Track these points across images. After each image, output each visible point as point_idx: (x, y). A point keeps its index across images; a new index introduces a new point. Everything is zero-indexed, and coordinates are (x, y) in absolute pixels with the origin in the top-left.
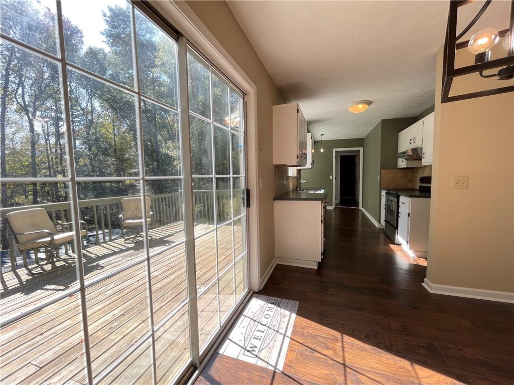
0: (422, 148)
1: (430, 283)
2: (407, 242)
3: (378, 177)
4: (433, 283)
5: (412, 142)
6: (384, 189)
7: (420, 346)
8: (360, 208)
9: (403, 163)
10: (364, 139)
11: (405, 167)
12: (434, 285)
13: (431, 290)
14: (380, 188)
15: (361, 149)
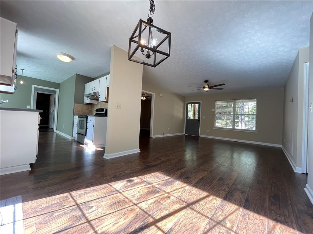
0: (99, 93)
1: (107, 155)
2: (93, 141)
3: (72, 108)
4: (108, 154)
5: (93, 89)
6: (76, 115)
7: (111, 178)
8: (55, 130)
9: (88, 101)
10: (59, 84)
11: (89, 103)
12: (109, 155)
13: (108, 157)
14: (74, 114)
15: (57, 91)
